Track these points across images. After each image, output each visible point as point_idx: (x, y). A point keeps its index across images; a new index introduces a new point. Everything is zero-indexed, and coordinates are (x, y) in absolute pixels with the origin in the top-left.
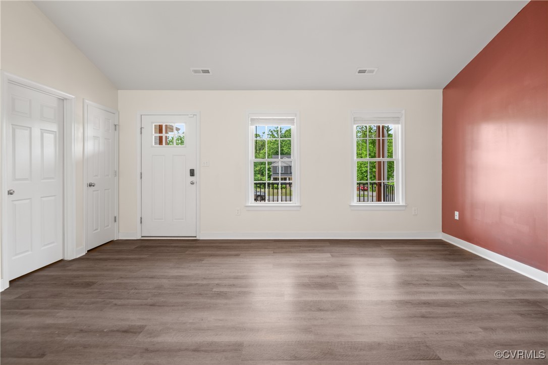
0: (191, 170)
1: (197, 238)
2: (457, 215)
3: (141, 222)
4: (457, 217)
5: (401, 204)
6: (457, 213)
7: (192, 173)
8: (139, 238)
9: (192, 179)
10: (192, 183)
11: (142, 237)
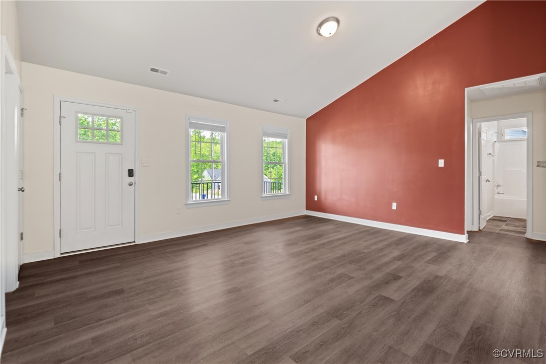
0: (129, 170)
1: (137, 243)
2: (316, 198)
3: (60, 236)
4: (316, 199)
5: (287, 193)
6: (316, 197)
7: (131, 173)
8: (58, 255)
9: (131, 180)
10: (130, 185)
11: (62, 254)
